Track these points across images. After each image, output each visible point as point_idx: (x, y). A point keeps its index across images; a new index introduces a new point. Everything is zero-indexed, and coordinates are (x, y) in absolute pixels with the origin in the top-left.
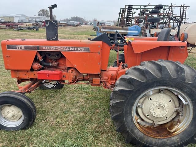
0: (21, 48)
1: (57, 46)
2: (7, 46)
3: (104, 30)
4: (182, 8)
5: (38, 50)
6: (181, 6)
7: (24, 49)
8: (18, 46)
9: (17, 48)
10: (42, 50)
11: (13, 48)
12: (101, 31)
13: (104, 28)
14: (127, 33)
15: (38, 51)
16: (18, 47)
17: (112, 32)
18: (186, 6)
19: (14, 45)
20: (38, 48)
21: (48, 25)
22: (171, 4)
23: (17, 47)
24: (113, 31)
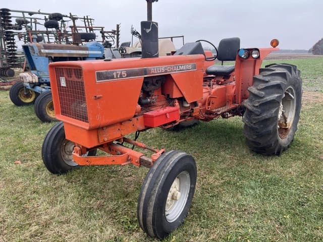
0: (121, 76)
1: (167, 66)
2: (98, 73)
3: (47, 51)
4: (86, 20)
5: (145, 76)
6: (84, 19)
7: (127, 77)
8: (116, 71)
9: (115, 77)
10: (151, 74)
11: (107, 78)
12: (43, 53)
13: (46, 47)
14: (88, 54)
15: (145, 78)
16: (117, 74)
17: (62, 54)
18: (90, 19)
19: (109, 71)
20: (145, 72)
21: (150, 30)
22: (70, 14)
23: (115, 74)
24: (64, 52)
